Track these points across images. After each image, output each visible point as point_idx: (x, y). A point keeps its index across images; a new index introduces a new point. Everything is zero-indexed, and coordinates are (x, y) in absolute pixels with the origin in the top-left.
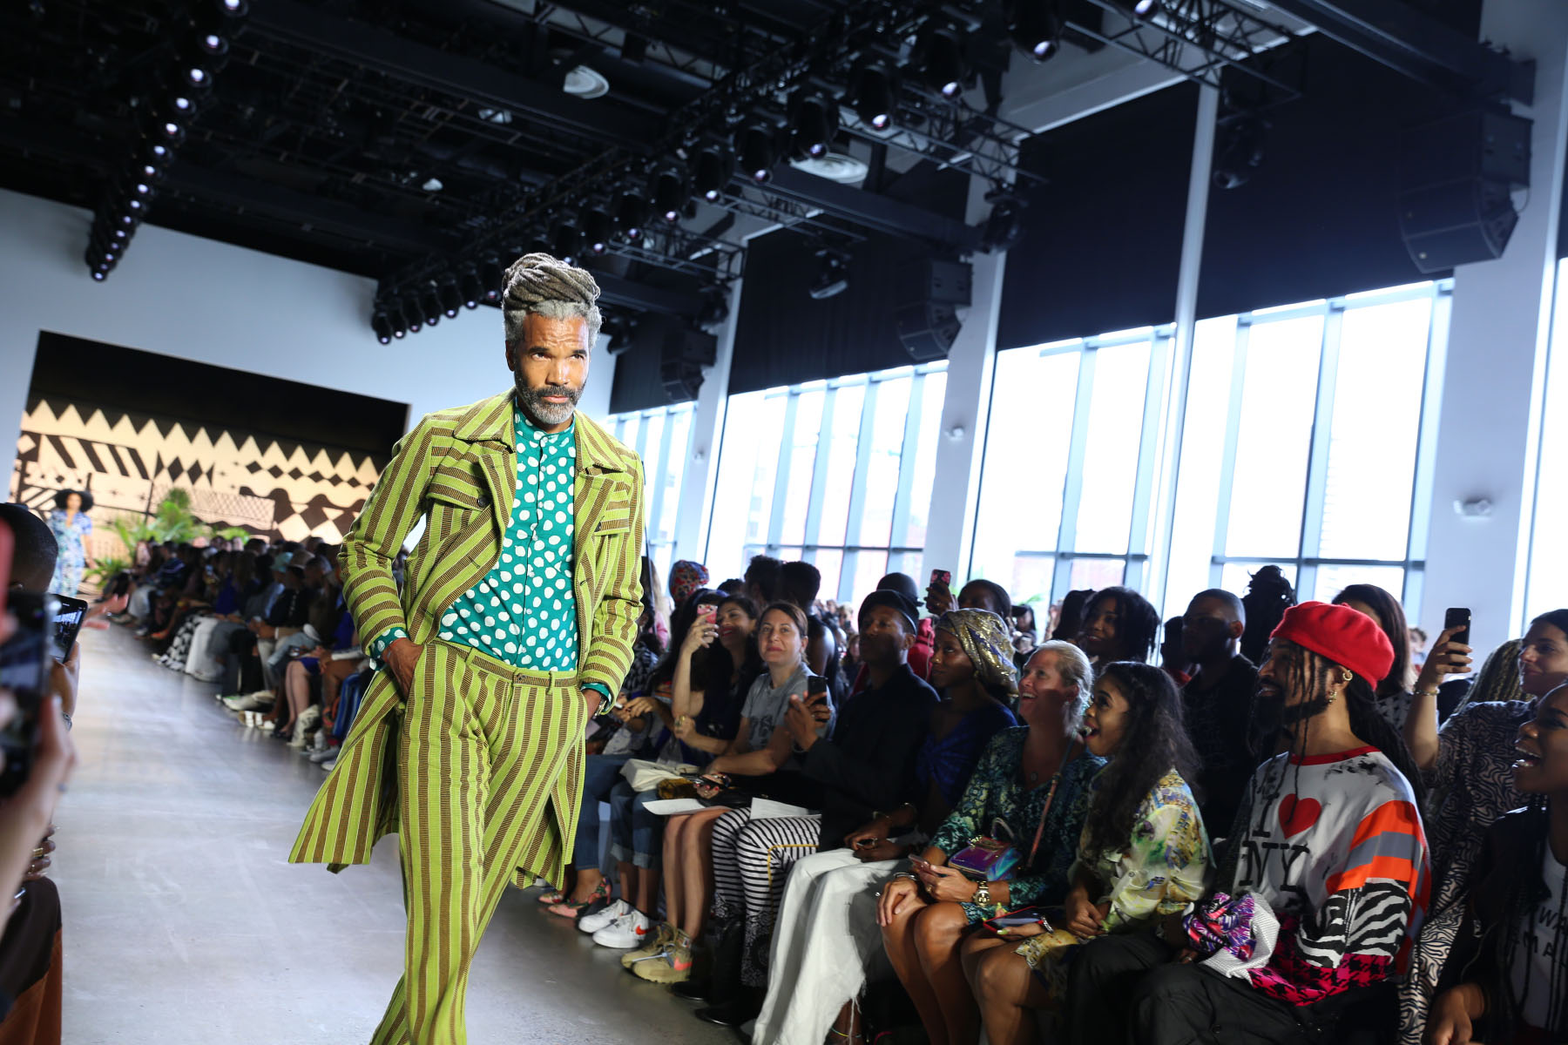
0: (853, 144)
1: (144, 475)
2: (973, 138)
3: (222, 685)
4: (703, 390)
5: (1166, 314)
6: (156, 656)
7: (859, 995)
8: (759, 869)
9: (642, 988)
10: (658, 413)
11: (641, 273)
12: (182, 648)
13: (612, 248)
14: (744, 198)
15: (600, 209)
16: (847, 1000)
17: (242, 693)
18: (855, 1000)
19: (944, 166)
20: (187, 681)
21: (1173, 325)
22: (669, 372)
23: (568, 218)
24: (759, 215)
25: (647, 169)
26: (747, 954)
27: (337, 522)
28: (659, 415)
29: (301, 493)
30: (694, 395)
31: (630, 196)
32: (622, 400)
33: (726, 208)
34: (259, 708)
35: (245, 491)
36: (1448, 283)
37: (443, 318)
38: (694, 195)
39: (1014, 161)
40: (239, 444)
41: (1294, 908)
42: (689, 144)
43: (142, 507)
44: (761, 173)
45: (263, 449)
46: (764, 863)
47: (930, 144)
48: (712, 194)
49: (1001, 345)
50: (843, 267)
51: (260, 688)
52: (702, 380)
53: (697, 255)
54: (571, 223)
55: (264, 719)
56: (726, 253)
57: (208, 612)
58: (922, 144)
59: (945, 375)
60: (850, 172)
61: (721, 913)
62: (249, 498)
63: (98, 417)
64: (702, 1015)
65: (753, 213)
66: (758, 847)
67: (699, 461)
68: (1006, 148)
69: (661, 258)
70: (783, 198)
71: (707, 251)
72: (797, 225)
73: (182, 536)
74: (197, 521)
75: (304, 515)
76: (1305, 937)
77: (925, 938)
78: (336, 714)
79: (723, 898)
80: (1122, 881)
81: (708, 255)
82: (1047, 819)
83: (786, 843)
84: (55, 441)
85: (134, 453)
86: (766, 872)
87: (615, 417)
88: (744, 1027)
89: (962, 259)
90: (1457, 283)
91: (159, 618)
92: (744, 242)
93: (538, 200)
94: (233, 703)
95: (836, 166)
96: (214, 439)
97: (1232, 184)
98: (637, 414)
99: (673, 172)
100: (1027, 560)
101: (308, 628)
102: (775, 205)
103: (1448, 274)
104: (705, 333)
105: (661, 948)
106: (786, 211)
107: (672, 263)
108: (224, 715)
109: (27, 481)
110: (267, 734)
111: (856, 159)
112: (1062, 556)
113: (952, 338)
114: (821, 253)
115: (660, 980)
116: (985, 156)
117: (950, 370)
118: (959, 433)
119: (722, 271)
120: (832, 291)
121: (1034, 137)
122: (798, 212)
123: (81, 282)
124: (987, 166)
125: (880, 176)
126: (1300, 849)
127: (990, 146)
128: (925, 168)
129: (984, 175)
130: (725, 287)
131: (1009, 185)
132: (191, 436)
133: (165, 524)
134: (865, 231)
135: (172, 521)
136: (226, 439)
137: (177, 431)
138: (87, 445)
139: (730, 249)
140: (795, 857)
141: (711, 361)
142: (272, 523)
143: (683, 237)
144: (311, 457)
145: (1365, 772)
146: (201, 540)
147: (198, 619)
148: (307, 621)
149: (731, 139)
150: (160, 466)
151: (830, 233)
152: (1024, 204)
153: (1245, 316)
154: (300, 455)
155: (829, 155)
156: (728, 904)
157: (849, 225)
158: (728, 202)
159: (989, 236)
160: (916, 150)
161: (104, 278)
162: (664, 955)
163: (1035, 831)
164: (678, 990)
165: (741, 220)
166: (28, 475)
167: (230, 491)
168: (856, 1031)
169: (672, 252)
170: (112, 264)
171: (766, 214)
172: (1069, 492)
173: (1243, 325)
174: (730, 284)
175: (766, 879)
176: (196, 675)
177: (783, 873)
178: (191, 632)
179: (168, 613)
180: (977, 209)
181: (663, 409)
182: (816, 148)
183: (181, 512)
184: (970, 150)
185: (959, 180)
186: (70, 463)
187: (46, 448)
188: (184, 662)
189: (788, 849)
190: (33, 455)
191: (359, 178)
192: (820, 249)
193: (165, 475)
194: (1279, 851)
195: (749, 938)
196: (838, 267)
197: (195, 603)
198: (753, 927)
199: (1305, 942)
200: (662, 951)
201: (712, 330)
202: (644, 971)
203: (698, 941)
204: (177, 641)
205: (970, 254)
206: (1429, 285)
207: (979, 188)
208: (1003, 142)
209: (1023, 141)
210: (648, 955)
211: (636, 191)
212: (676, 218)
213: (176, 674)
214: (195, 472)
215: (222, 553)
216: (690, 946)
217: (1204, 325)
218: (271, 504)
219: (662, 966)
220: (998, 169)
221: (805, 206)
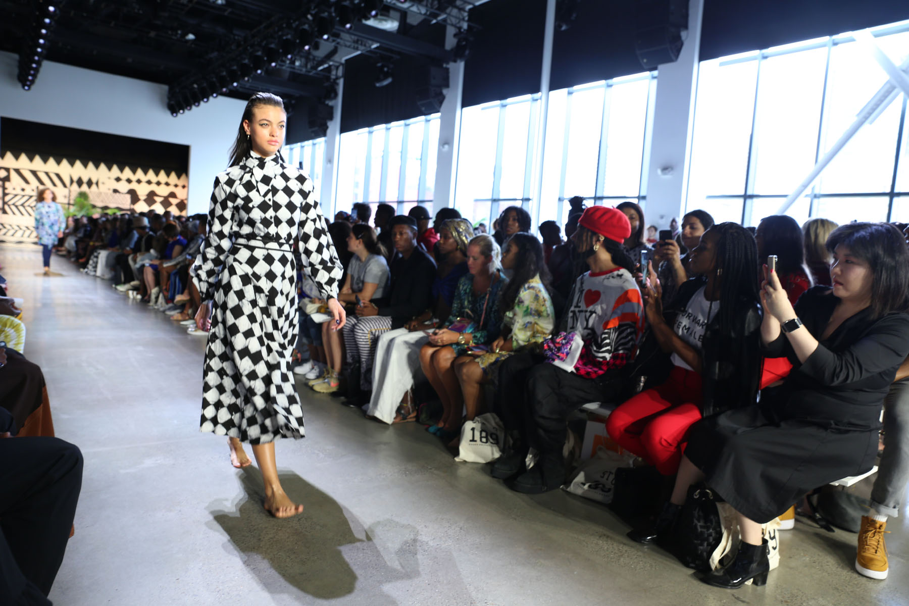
0: (392, 13)
1: (65, 186)
2: (446, 8)
3: (115, 281)
4: (329, 132)
5: (536, 89)
6: (82, 270)
7: (412, 388)
8: (365, 340)
9: (317, 396)
10: (308, 144)
11: (295, 77)
12: (94, 265)
13: (280, 65)
14: (341, 39)
15: (273, 46)
16: (406, 391)
17: (125, 283)
18: (409, 391)
19: (434, 21)
20: (98, 280)
21: (540, 94)
22: (312, 124)
23: (258, 51)
24: (349, 47)
25: (294, 25)
26: (362, 377)
27: (162, 203)
28: (308, 146)
29: (143, 191)
30: (324, 135)
31: (287, 39)
32: (291, 139)
33: (334, 44)
34: (135, 289)
35: (115, 191)
36: (655, 73)
37: (202, 103)
38: (318, 37)
39: (466, 18)
40: (110, 168)
41: (589, 337)
42: (313, 12)
43: (66, 201)
44: (348, 26)
45: (122, 170)
46: (367, 337)
47: (427, 11)
48: (325, 37)
49: (464, 105)
50: (390, 71)
51: (133, 280)
52: (327, 128)
53: (321, 68)
54: (259, 53)
55: (137, 294)
56: (335, 66)
57: (104, 247)
58: (423, 11)
59: (439, 120)
60: (390, 25)
61: (349, 360)
62: (118, 194)
63: (37, 159)
64: (346, 404)
65: (346, 46)
66: (363, 330)
67: (329, 165)
68: (462, 12)
69: (304, 70)
70: (360, 38)
71: (326, 66)
72: (367, 52)
73: (88, 213)
74: (94, 207)
75: (145, 200)
76: (595, 349)
77: (438, 363)
78: (169, 289)
79: (350, 354)
80: (515, 325)
81: (327, 68)
82: (486, 309)
83: (376, 328)
84: (17, 171)
85: (58, 175)
86: (367, 342)
87: (288, 146)
88: (364, 407)
89: (445, 65)
90: (659, 73)
91: (81, 252)
92: (343, 60)
93: (242, 43)
94: (121, 288)
95: (384, 23)
96: (97, 166)
97: (564, 28)
98: (299, 144)
99: (306, 27)
100: (479, 203)
101: (152, 251)
102: (356, 42)
103: (655, 69)
104: (327, 105)
105: (324, 378)
106: (361, 44)
107: (309, 72)
108: (118, 294)
109: (7, 191)
110: (138, 301)
111: (393, 19)
112: (494, 200)
113: (441, 103)
114: (379, 65)
115: (325, 391)
116: (453, 16)
117: (441, 118)
118: (446, 147)
119: (333, 75)
120: (385, 83)
121: (475, 8)
122: (367, 45)
123: (18, 91)
124: (454, 21)
125: (404, 26)
126: (592, 313)
127: (455, 12)
128: (425, 22)
129: (452, 25)
130: (335, 83)
131: (465, 30)
132: (85, 166)
133: (78, 209)
134: (399, 53)
135: (82, 207)
136: (103, 167)
137: (78, 164)
138: (34, 173)
139: (337, 64)
140: (380, 333)
141: (331, 117)
142: (130, 205)
143: (314, 59)
144: (146, 173)
145: (619, 278)
146: (96, 215)
147: (99, 251)
148: (151, 248)
149: (333, 9)
150: (72, 181)
151: (383, 55)
152: (471, 39)
153: (571, 89)
154: (140, 172)
155: (379, 17)
156: (353, 356)
157: (392, 51)
158: (334, 41)
159: (456, 54)
160: (420, 13)
161: (29, 89)
162: (326, 380)
163: (481, 315)
164: (333, 395)
165: (341, 50)
166: (6, 189)
167: (108, 191)
168: (411, 403)
169: (309, 66)
170: (32, 82)
171: (352, 46)
172: (497, 173)
173: (570, 93)
174: (338, 81)
175: (368, 344)
176: (103, 277)
177: (375, 341)
178: (97, 257)
179: (85, 249)
180: (450, 42)
181: (311, 142)
182: (374, 13)
183: (85, 202)
184: (446, 13)
185: (441, 28)
186: (27, 182)
187: (13, 175)
188: (95, 271)
189: (377, 331)
190: (7, 179)
191: (152, 34)
192: (378, 62)
193: (75, 186)
194: (583, 314)
195: (363, 370)
196: (387, 72)
197: (97, 244)
198: (364, 365)
199: (595, 351)
200: (325, 379)
201: (331, 103)
202: (317, 388)
203: (341, 374)
204: (91, 262)
205: (448, 63)
206: (647, 74)
207: (450, 31)
208: (461, 9)
209: (470, 10)
210: (320, 381)
211: (289, 37)
212: (309, 49)
213: (92, 277)
214: (90, 183)
215: (107, 220)
216: (337, 376)
217: (552, 93)
218: (128, 197)
219: (325, 386)
220: (459, 22)
221: (370, 42)
